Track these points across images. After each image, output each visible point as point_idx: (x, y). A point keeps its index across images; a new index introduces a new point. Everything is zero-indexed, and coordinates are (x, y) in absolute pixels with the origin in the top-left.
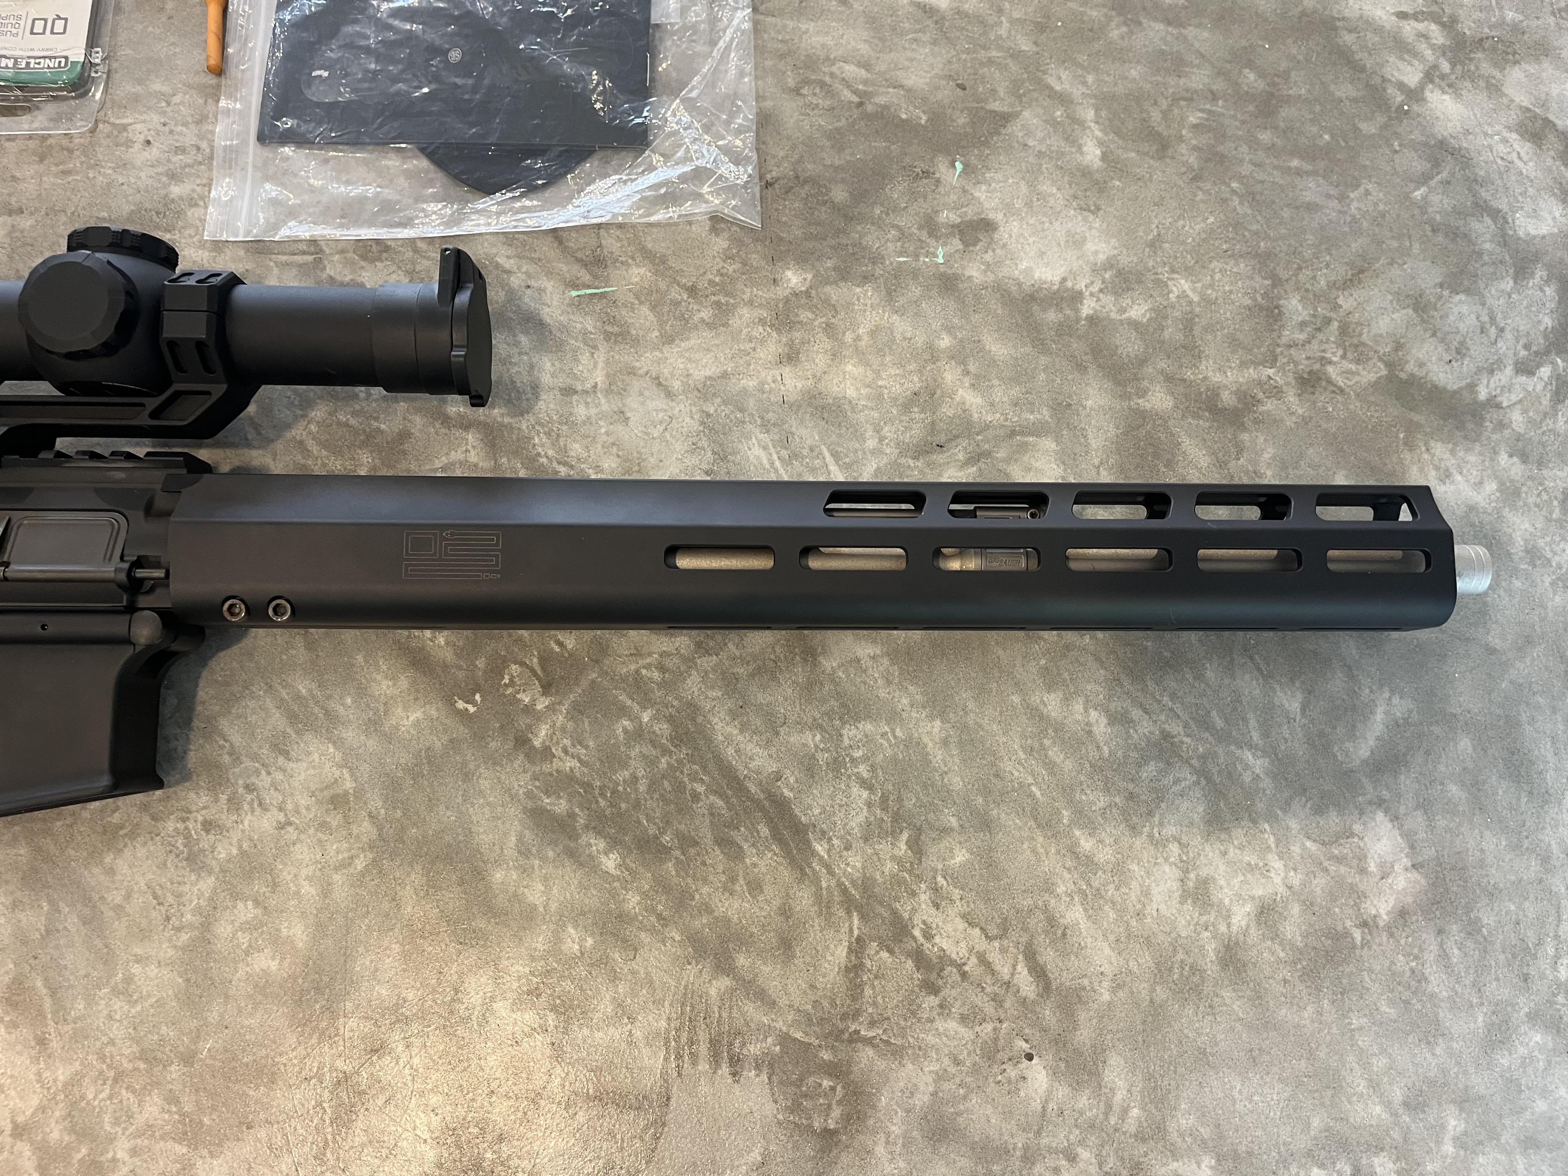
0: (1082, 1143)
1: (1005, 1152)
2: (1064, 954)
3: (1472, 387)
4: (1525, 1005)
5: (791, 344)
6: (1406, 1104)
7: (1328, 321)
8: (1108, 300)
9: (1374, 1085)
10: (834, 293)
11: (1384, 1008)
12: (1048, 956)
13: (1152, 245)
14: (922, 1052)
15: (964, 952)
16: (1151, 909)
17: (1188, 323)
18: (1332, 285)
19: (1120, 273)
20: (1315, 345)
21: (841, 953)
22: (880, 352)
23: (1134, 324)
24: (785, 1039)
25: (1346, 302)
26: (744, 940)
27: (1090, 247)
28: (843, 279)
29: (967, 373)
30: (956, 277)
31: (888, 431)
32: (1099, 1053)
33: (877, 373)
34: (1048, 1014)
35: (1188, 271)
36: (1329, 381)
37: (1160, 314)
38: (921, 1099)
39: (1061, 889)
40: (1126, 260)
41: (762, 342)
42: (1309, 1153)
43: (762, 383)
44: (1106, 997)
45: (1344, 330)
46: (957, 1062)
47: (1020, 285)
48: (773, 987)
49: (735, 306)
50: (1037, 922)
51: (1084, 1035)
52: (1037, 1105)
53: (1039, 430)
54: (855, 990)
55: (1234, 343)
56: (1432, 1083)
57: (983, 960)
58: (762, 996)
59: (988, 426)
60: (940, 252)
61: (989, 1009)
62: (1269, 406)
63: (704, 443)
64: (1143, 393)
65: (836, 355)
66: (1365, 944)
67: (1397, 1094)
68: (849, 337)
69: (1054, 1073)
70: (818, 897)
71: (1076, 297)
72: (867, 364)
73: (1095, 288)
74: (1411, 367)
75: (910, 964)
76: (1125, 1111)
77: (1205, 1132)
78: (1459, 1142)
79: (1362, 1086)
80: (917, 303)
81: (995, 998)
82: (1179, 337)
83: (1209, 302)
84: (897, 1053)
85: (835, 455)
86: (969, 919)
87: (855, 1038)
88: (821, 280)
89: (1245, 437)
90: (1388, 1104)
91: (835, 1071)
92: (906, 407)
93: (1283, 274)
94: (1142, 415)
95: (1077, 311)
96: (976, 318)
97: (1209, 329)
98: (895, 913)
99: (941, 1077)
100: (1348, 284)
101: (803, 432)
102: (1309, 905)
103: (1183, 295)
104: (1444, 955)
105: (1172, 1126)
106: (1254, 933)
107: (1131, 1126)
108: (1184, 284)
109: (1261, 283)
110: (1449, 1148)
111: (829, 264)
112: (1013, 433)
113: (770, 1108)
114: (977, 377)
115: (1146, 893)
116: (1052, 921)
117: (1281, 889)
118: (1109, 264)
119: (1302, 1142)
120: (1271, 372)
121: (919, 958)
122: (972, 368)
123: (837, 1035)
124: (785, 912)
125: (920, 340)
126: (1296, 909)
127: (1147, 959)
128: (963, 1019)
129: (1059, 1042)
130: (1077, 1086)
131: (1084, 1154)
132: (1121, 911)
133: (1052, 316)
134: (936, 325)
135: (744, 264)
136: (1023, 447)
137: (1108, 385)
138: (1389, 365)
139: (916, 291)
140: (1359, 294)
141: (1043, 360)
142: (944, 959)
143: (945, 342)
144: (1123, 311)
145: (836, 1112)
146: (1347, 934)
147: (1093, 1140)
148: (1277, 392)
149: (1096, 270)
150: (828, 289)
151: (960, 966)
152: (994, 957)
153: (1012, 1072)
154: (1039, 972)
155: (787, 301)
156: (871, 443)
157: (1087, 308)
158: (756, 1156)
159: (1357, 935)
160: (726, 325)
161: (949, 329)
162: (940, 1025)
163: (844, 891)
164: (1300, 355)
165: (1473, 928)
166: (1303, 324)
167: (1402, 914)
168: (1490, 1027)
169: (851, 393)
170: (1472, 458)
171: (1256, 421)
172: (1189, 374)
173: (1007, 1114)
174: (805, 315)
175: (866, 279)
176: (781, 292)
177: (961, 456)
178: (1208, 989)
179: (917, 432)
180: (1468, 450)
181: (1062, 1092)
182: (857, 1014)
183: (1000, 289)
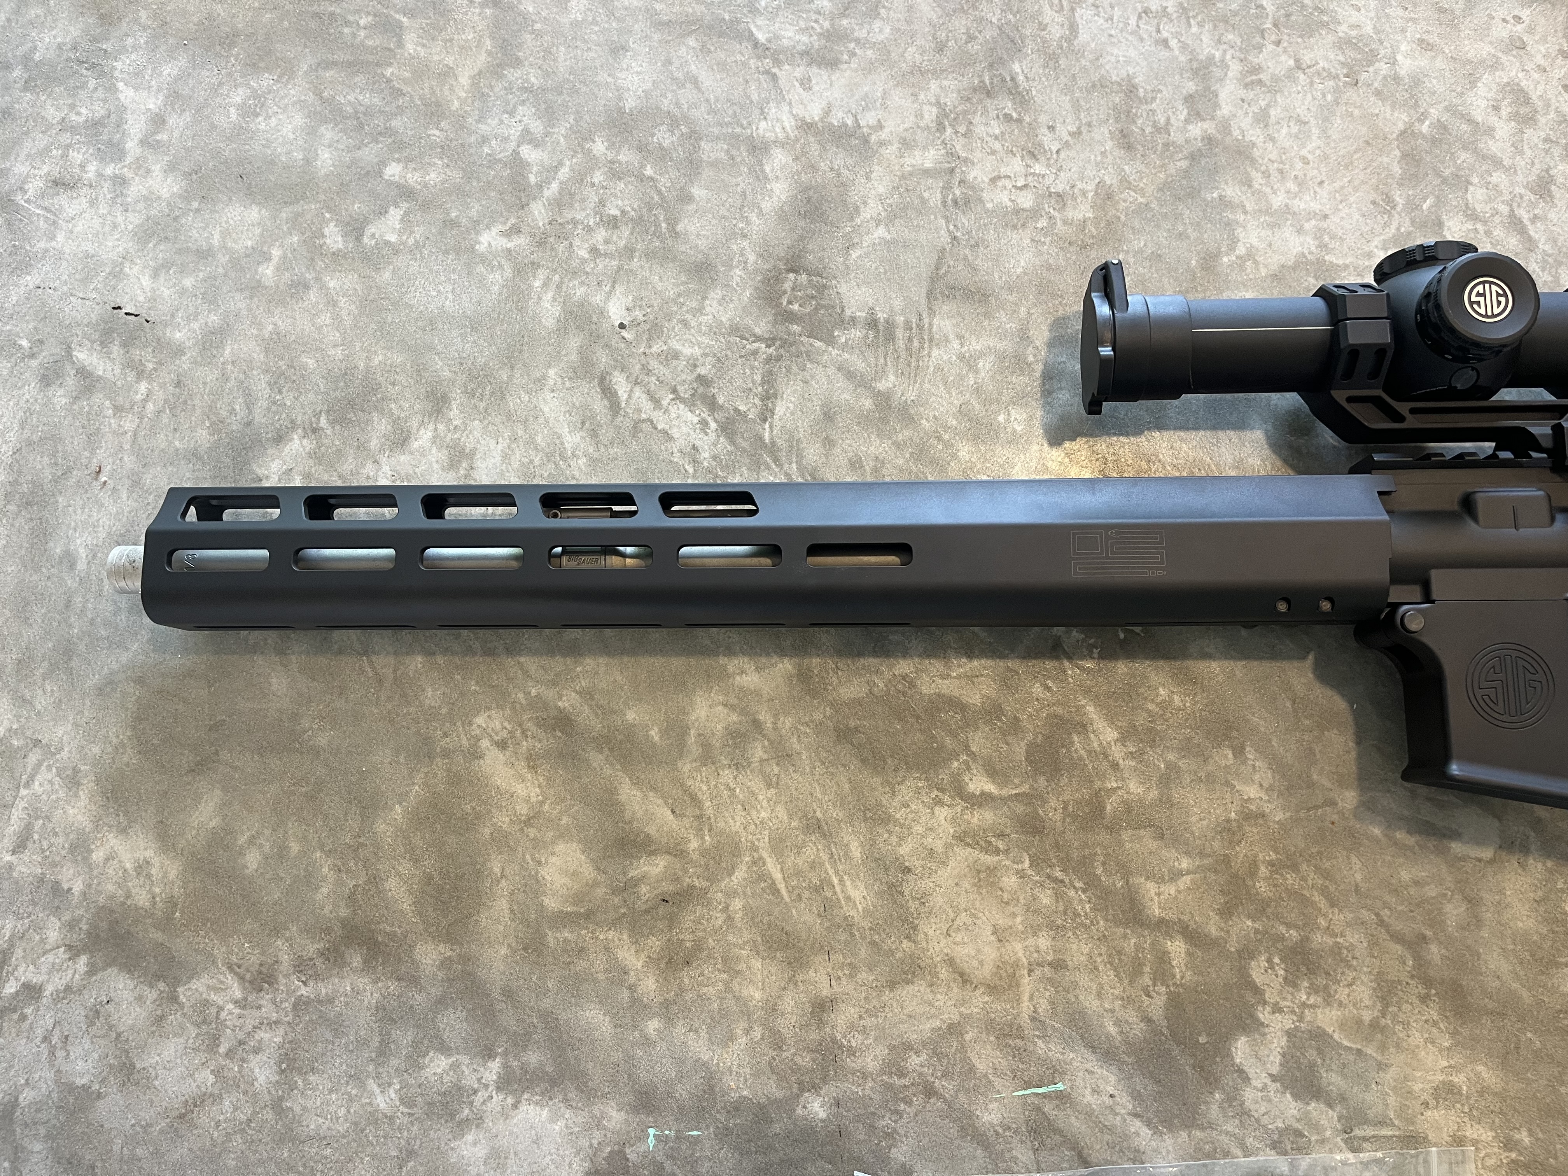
0: (584, 261)
1: (649, 255)
2: (585, 407)
3: (92, 971)
4: (184, 363)
5: (821, 1024)
6: (307, 287)
7: (230, 1054)
8: (470, 1080)
9: (332, 303)
10: (773, 1089)
11: (311, 363)
12: (599, 405)
13: (411, 1153)
14: (715, 330)
15: (673, 410)
16: (504, 443)
17: (383, 1052)
18: (217, 1098)
19: (452, 1116)
20: (249, 1024)
21: (780, 409)
22: (724, 1013)
23: (444, 1049)
24: (830, 341)
25: (206, 1078)
26: (864, 420)
27: (481, 1151)
28: (761, 1107)
29: (632, 988)
30: (635, 1109)
31: (719, 919)
32: (562, 329)
33: (728, 988)
34: (603, 359)
35: (374, 1118)
36: (242, 979)
37: (414, 1063)
38: (716, 294)
39: (583, 461)
40: (441, 1132)
41: (852, 1027)
42: (396, 252)
43: (852, 976)
44: (552, 372)
45: (214, 1041)
46: (685, 323)
47: (566, 1100)
48: (841, 382)
49: (883, 1072)
50: (606, 434)
51: (574, 342)
52: (619, 289)
53: (562, 919)
54: (769, 379)
55: (337, 1026)
56: (283, 303)
57: (656, 402)
58: (850, 375)
59: (614, 924)
60: (651, 1141)
61: (654, 364)
62: (312, 948)
63: (913, 905)
64: (446, 963)
65: (772, 1009)
66: (318, 415)
67: (313, 295)
68: (757, 1033)
69: (602, 313)
70: (800, 457)
71: (505, 1083)
72: (737, 998)
73: (482, 1095)
74: (151, 995)
75: (721, 400)
76: (545, 285)
77: (481, 269)
79: (343, 302)
80: (680, 1077)
81: (647, 370)
82: (396, 1033)
83: (357, 1078)
84: (735, 330)
85: (775, 891)
86: (667, 436)
87: (770, 342)
88: (787, 1105)
89: (344, 912)
90: (323, 287)
91: (789, 317)
92: (699, 946)
93: (268, 1114)
94: (449, 937)
95: (505, 1066)
96: (618, 1056)
97: (362, 1043)
98: (733, 442)
99: (700, 310)
100: (198, 1102)
101: (808, 918)
102: (362, 447)
103: (384, 1086)
104: (249, 406)
105: (508, 273)
106: (414, 422)
107: (542, 274)
108: (381, 1102)
109: (295, 1104)
111: (777, 1128)
112: (589, 916)
113: (843, 289)
114: (621, 983)
115: (506, 457)
116: (594, 434)
117: (384, 460)
118: (463, 1126)
119: (401, 261)
120: (304, 991)
121: (712, 405)
122: (625, 994)
123: (784, 344)
124: (829, 443)
125: (680, 1029)
126: (374, 443)
127: (512, 402)
128: (676, 355)
129: (595, 337)
130: (583, 304)
131: (584, 253)
132: (531, 442)
133: (533, 1058)
134: (661, 1047)
135: (872, 1127)
136: (578, 898)
137: (482, 973)
138: (173, 998)
139: (682, 1091)
140: (190, 1088)
141: (547, 1003)
142: (690, 404)
143: (653, 1026)
144: (455, 1066)
145: (787, 286)
146: (332, 423)
147: (575, 263)
148: (301, 966)
149: (478, 1120)
150: (779, 1094)
151: (678, 398)
152: (647, 406)
153: (638, 314)
154: (608, 392)
155: (825, 1080)
156: (737, 904)
157: (493, 1070)
158: (854, 254)
159: (323, 422)
160: (892, 1048)
161: (647, 1041)
162: (697, 351)
163: (776, 460)
164: (268, 1011)
165: (218, 425)
166: (257, 1051)
167: (279, 439)
168: (220, 346)
169: (757, 964)
170: (110, 888)
171: (329, 930)
172: (393, 986)
173: (645, 283)
174: (805, 1060)
175: (736, 1108)
176: (831, 1090)
177: (644, 889)
178: (462, 378)
179: (688, 919)
180: (112, 897)
181: (597, 299)
182: (768, 360)
183: (588, 1094)
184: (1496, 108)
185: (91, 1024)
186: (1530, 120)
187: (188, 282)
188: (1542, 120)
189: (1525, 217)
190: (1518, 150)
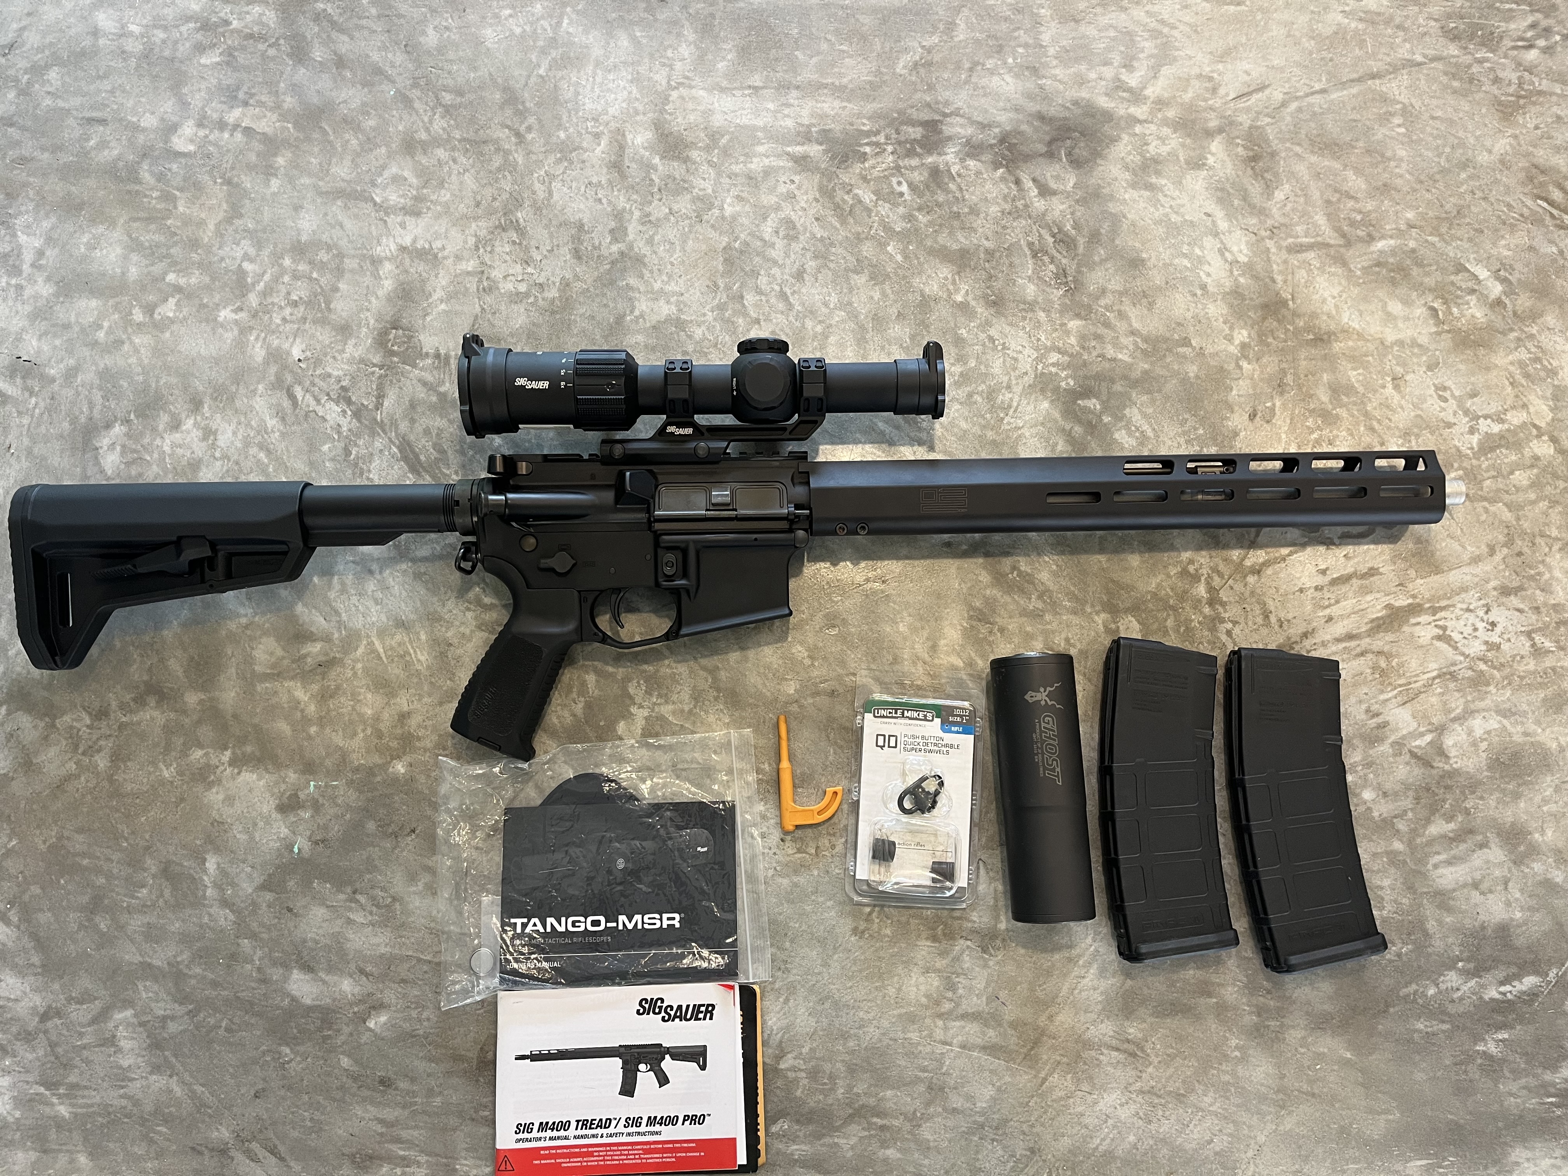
0: (278, 326)
1: (315, 322)
2: (279, 405)
3: (9, 713)
4: (56, 387)
5: (403, 725)
6: (123, 343)
7: (84, 754)
8: (214, 761)
9: (137, 351)
10: (377, 759)
11: (125, 384)
12: (286, 403)
13: (182, 800)
14: (350, 362)
15: (328, 406)
16: (233, 426)
17: (168, 749)
18: (77, 777)
19: (205, 779)
20: (94, 737)
21: (386, 403)
22: (351, 722)
23: (201, 746)
24: (414, 366)
25: (72, 766)
26: (433, 408)
27: (221, 797)
28: (371, 768)
29: (302, 711)
30: (303, 772)
31: (349, 673)
32: (267, 362)
33: (354, 709)
34: (289, 378)
35: (162, 782)
36: (90, 714)
37: (184, 754)
38: (351, 342)
39: (277, 434)
40: (199, 788)
41: (419, 726)
42: (173, 322)
43: (420, 700)
44: (260, 387)
45: (76, 747)
46: (334, 358)
47: (266, 770)
48: (419, 387)
49: (435, 748)
50: (290, 419)
51: (273, 369)
52: (298, 340)
53: (266, 677)
54: (380, 387)
55: (143, 737)
56: (109, 352)
57: (318, 401)
58: (425, 384)
59: (292, 678)
60: (312, 788)
61: (317, 380)
62: (128, 697)
63: (453, 662)
64: (201, 702)
65: (377, 719)
66: (129, 413)
67: (126, 347)
68: (369, 731)
69: (288, 353)
70: (397, 428)
71: (232, 763)
72: (359, 714)
73: (222, 768)
74: (42, 724)
75: (354, 399)
76: (257, 339)
77: (220, 330)
78: (100, 327)
79: (143, 350)
80: (328, 755)
81: (313, 384)
82: (174, 739)
83: (154, 763)
84: (362, 361)
85: (380, 658)
86: (324, 419)
87: (381, 367)
88: (384, 767)
89: (146, 678)
90: (132, 342)
91: (393, 353)
92: (338, 688)
93: (105, 784)
94: (204, 688)
95: (233, 753)
96: (294, 746)
97: (156, 745)
98: (359, 421)
99: (343, 351)
100: (68, 778)
101: (397, 671)
102: (154, 430)
103: (168, 767)
104: (91, 408)
105: (236, 332)
106: (183, 416)
107: (255, 333)
108: (166, 774)
109: (120, 777)
110: (106, 324)
111: (379, 779)
112: (279, 675)
113: (422, 337)
114: (296, 708)
115: (234, 433)
116: (283, 419)
117: (166, 436)
118: (211, 785)
119: (174, 327)
120: (124, 719)
121: (349, 402)
122: (299, 714)
123: (389, 368)
124: (413, 421)
125: (328, 730)
126: (161, 427)
127: (238, 403)
128: (329, 376)
129: (285, 367)
130: (278, 349)
131: (278, 321)
132: (248, 425)
133: (249, 749)
134: (318, 740)
135: (429, 776)
136: (274, 666)
137: (221, 706)
138: (53, 726)
139: (328, 763)
140: (63, 772)
141: (256, 720)
142: (337, 403)
143: (313, 730)
144: (206, 754)
145: (391, 336)
146: (137, 417)
147: (273, 327)
148: (122, 707)
149: (219, 782)
150: (380, 762)
151: (330, 399)
152: (313, 403)
153: (308, 354)
154: (292, 397)
155: (404, 753)
156: (359, 666)
157: (227, 755)
158: (428, 319)
159: (132, 416)
160: (440, 736)
161: (310, 738)
162: (341, 373)
163: (384, 431)
164: (105, 731)
165: (74, 421)
166: (99, 751)
167: (108, 426)
168: (76, 376)
169: (369, 696)
170: (18, 669)
171: (137, 687)
172: (172, 715)
173: (313, 336)
174: (394, 744)
175: (357, 770)
176: (407, 759)
177: (309, 660)
178: (210, 391)
179: (333, 674)
180: (19, 674)
181: (286, 346)
182: (380, 377)
183: (278, 765)
184: (777, 232)
185: (8, 741)
186: (795, 238)
187: (58, 342)
188: (802, 238)
189: (789, 292)
190: (787, 255)
